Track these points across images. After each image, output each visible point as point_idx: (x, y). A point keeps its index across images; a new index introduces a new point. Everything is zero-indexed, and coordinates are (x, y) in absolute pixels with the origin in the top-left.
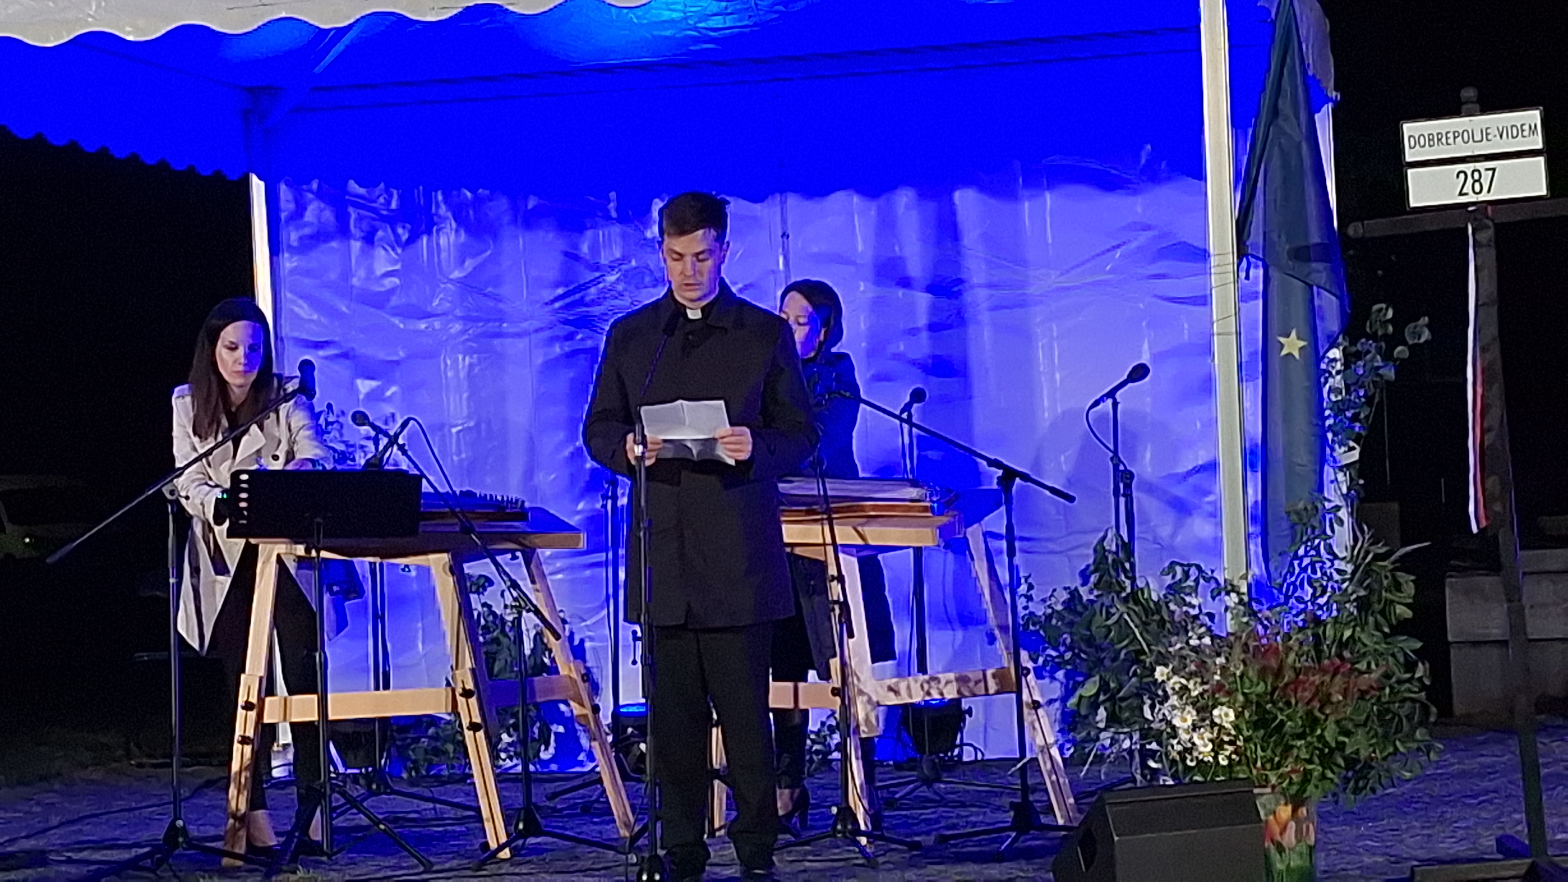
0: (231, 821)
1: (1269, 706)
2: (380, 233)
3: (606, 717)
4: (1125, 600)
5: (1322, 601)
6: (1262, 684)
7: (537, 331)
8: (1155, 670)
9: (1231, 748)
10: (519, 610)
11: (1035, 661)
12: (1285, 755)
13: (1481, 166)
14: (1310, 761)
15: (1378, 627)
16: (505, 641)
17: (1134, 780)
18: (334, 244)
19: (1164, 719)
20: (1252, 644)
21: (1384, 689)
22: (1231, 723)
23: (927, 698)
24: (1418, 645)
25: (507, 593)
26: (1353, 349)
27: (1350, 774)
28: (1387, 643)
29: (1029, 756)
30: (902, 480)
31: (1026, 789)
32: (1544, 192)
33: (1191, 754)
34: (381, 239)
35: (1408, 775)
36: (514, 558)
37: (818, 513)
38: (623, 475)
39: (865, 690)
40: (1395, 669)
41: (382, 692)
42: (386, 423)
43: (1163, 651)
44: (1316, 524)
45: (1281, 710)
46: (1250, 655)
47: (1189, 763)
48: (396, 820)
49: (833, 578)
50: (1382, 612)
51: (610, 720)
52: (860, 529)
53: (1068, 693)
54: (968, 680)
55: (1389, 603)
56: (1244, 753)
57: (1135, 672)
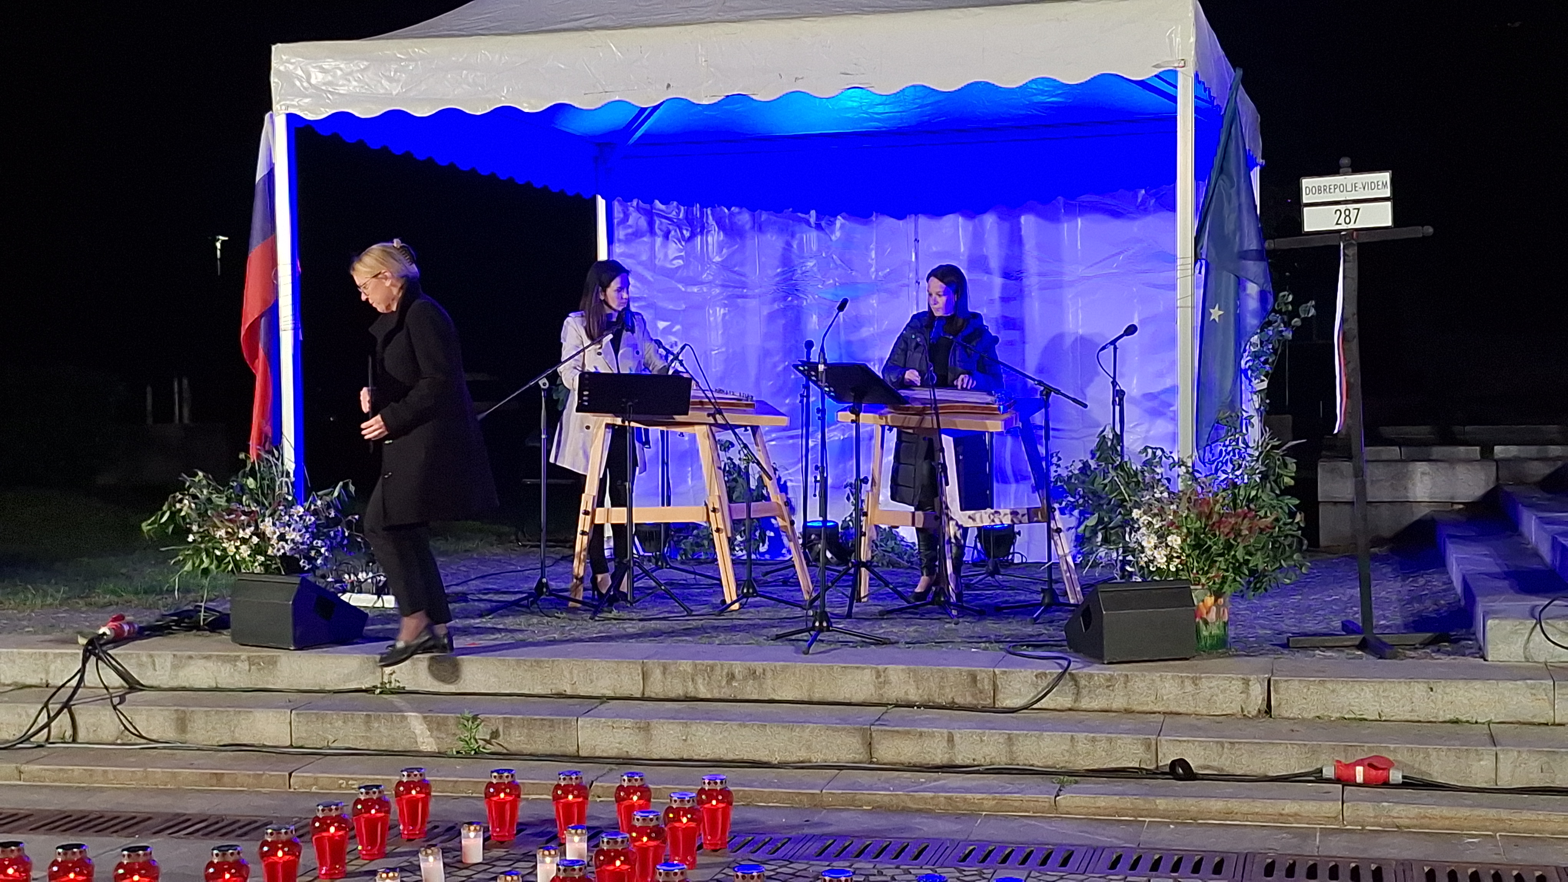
0: (573, 580)
1: (1202, 536)
2: (672, 233)
3: (798, 528)
4: (1115, 469)
5: (1238, 473)
6: (1198, 522)
7: (765, 294)
8: (1131, 512)
9: (1177, 561)
10: (748, 461)
11: (1060, 504)
12: (1210, 567)
13: (1349, 206)
14: (1227, 570)
15: (1273, 490)
16: (740, 480)
17: (1116, 578)
18: (645, 239)
19: (1137, 541)
20: (1193, 498)
21: (1275, 528)
22: (1179, 545)
23: (993, 524)
24: (1298, 502)
25: (741, 451)
26: (1266, 319)
27: (1252, 579)
28: (1277, 500)
29: (1053, 560)
31: (1050, 581)
32: (1389, 223)
33: (1153, 563)
34: (673, 237)
35: (1288, 581)
36: (746, 430)
39: (954, 517)
40: (1282, 517)
42: (672, 347)
43: (1138, 500)
44: (1238, 426)
45: (1210, 539)
46: (1192, 504)
47: (1151, 568)
48: (671, 584)
50: (1275, 481)
52: (954, 419)
53: (1080, 524)
54: (1017, 513)
55: (1280, 476)
56: (1186, 564)
57: (1120, 513)
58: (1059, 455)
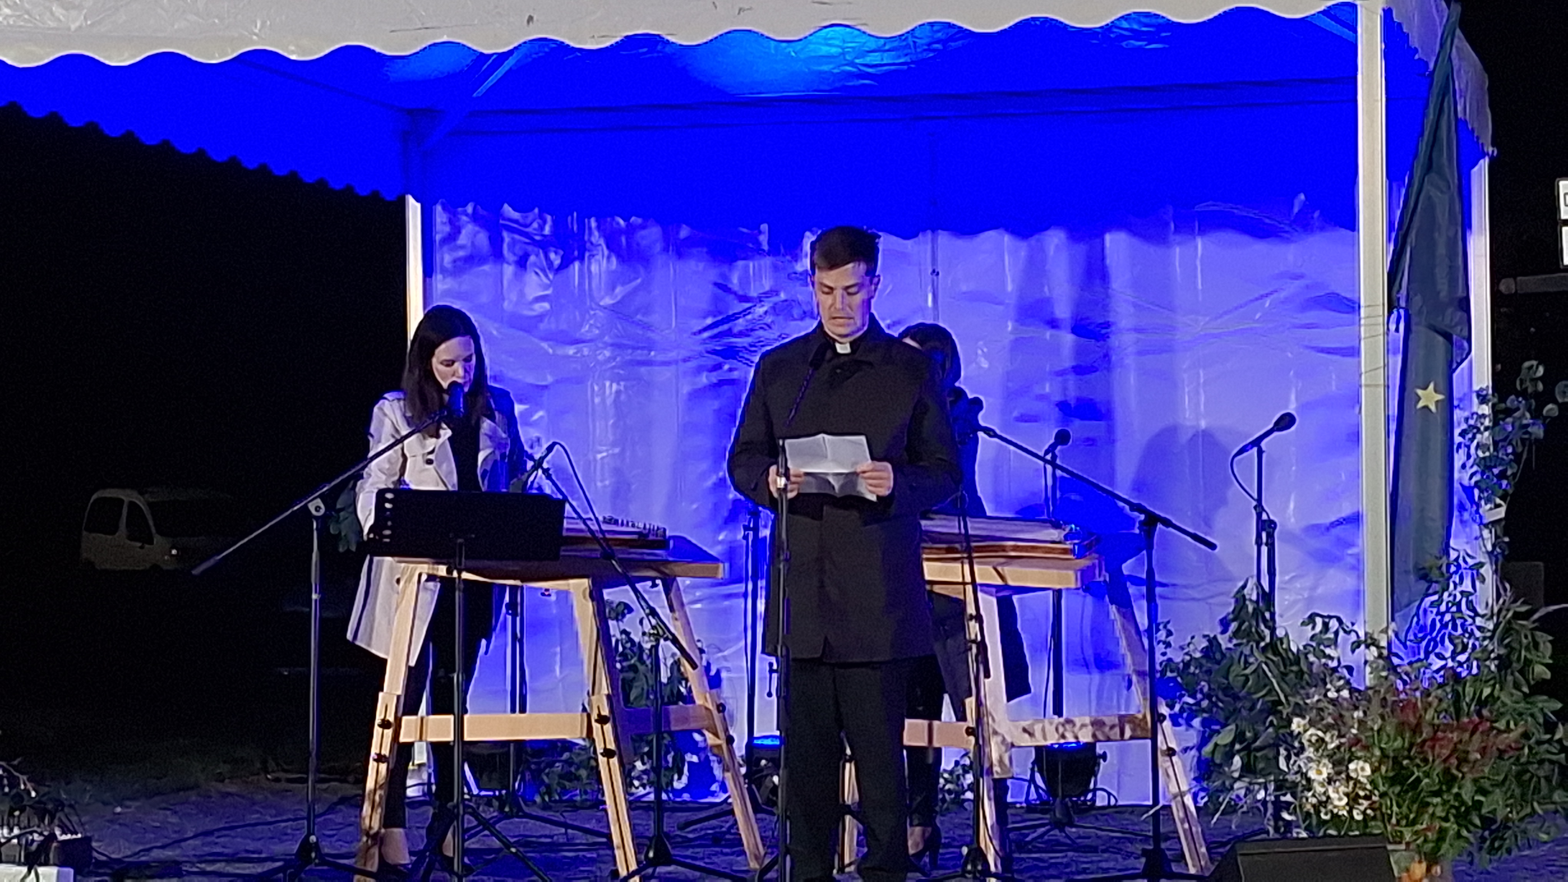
0: (365, 839)
1: (1405, 762)
2: (532, 258)
3: (740, 749)
4: (1264, 650)
5: (1462, 658)
6: (1399, 738)
7: (685, 360)
8: (1290, 722)
9: (1366, 803)
10: (657, 637)
11: (1171, 707)
12: (1420, 812)
14: (1446, 819)
15: (1517, 686)
16: (641, 668)
17: (1268, 832)
18: (488, 267)
19: (1299, 771)
20: (1391, 698)
21: (1523, 748)
22: (1367, 777)
23: (1062, 741)
24: (1559, 705)
25: (646, 621)
26: (1503, 406)
27: (1487, 833)
28: (1528, 703)
29: (1162, 802)
30: (1044, 521)
31: (1157, 837)
33: (1325, 807)
34: (534, 264)
35: (1545, 837)
36: (655, 585)
37: (957, 552)
38: (764, 507)
39: (999, 730)
40: (1534, 730)
41: (518, 715)
42: (534, 447)
43: (1301, 703)
45: (1418, 766)
46: (1388, 710)
47: (1323, 816)
48: (528, 844)
49: (971, 617)
50: (1521, 672)
51: (743, 752)
52: (999, 569)
53: (1204, 741)
54: (1104, 724)
55: (1528, 662)
56: (1380, 808)
57: (1271, 722)
58: (1169, 627)
